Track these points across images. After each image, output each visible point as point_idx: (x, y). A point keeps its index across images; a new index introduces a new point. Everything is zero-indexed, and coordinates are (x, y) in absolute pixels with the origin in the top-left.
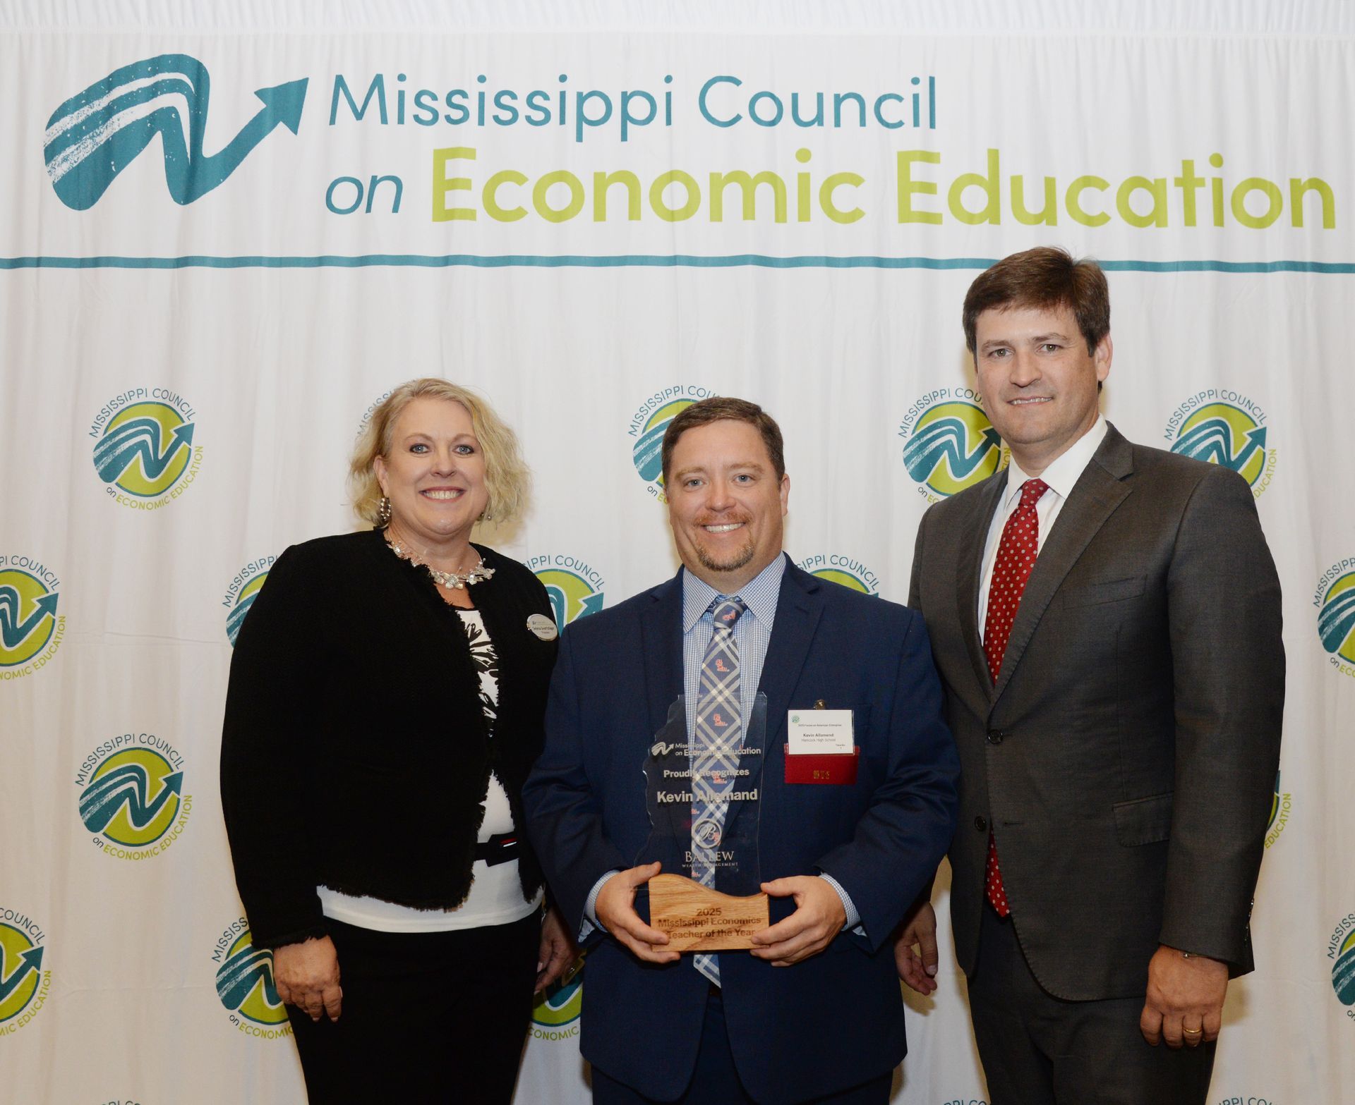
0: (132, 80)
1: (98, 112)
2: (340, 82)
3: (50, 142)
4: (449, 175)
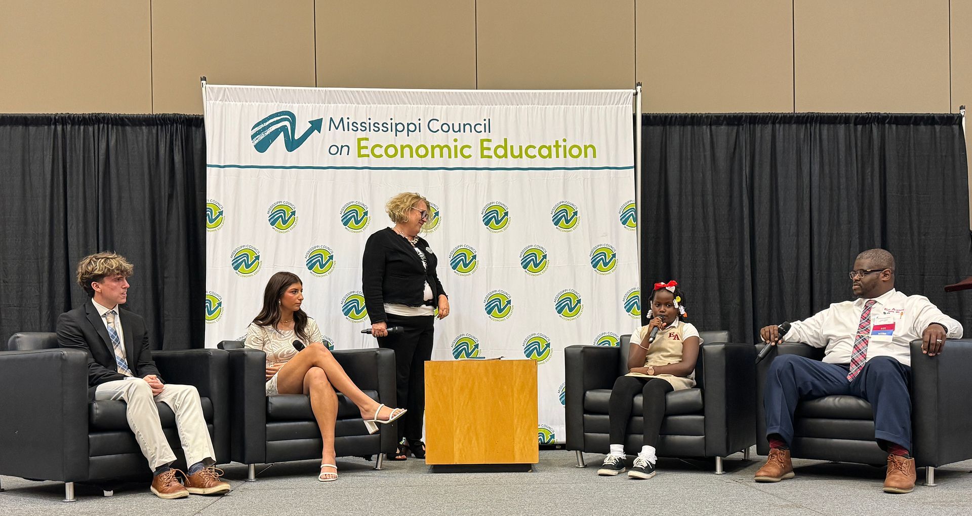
0: (275, 118)
1: (265, 126)
2: (331, 119)
3: (252, 134)
4: (362, 145)
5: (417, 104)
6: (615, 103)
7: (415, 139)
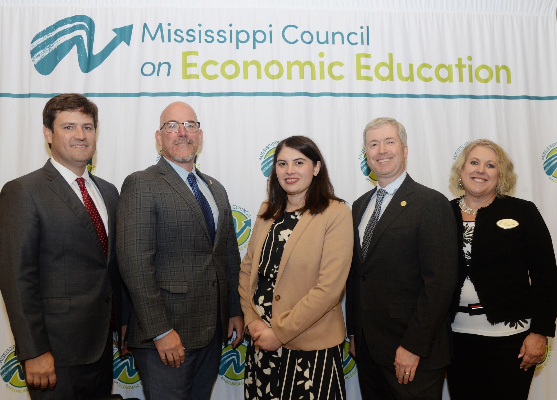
0: (64, 25)
1: (51, 38)
2: (145, 26)
3: (33, 49)
4: (188, 62)
7: (264, 53)
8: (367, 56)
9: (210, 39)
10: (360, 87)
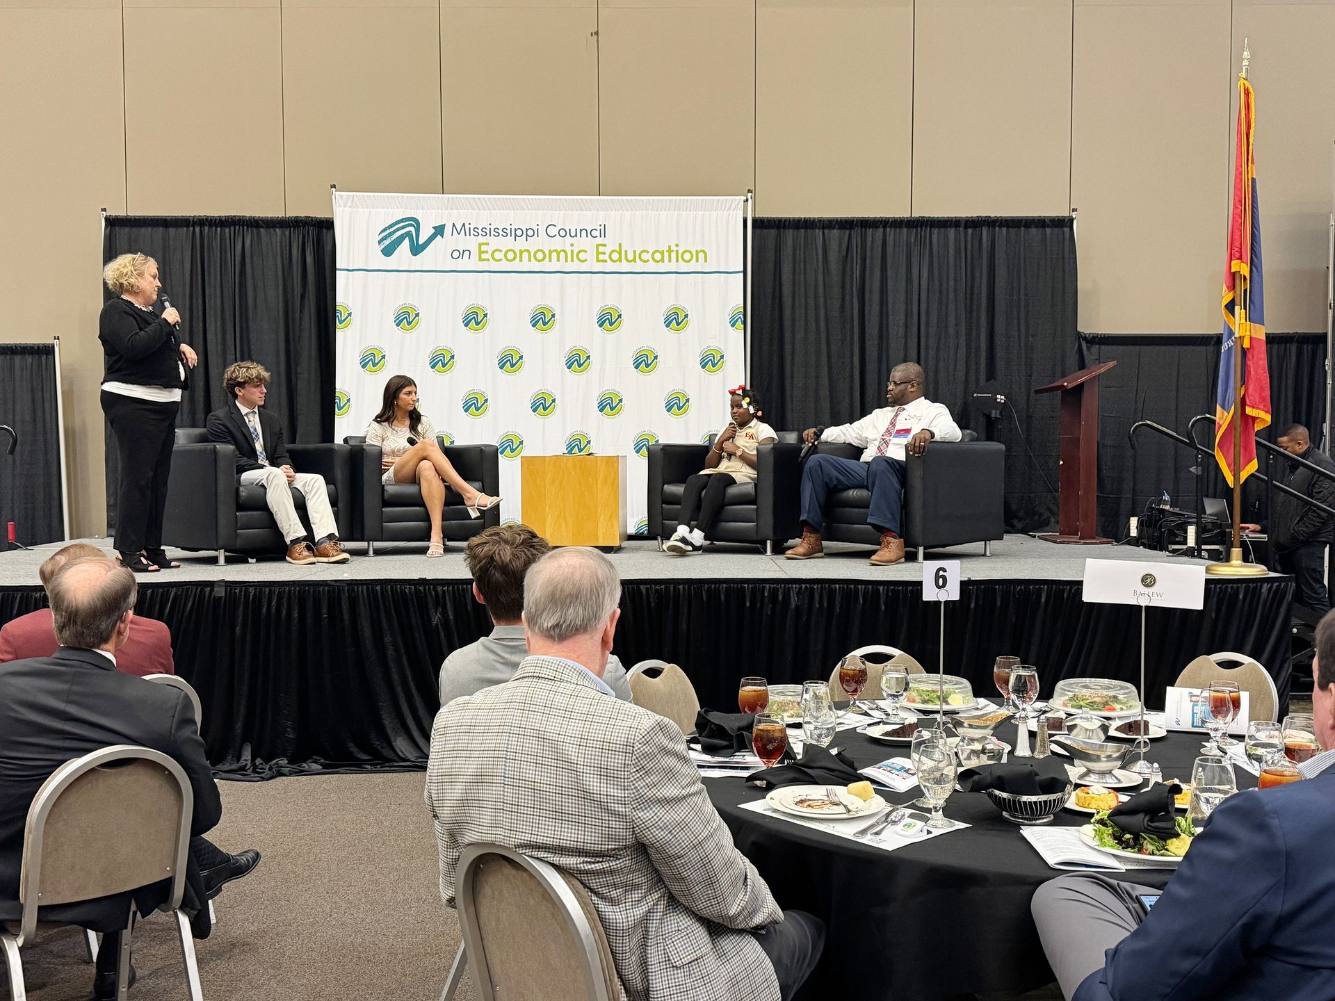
0: (400, 224)
1: (392, 231)
2: (454, 225)
3: (380, 239)
4: (482, 250)
5: (535, 210)
6: (727, 209)
7: (534, 244)
8: (604, 245)
9: (497, 234)
10: (598, 267)
